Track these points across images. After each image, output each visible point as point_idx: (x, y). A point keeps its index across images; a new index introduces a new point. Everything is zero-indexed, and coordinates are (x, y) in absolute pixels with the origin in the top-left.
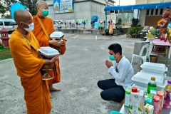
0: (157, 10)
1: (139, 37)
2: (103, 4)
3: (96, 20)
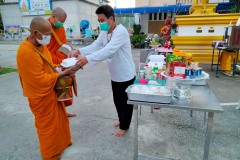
0: (160, 15)
1: (143, 46)
2: (94, 4)
3: (87, 26)
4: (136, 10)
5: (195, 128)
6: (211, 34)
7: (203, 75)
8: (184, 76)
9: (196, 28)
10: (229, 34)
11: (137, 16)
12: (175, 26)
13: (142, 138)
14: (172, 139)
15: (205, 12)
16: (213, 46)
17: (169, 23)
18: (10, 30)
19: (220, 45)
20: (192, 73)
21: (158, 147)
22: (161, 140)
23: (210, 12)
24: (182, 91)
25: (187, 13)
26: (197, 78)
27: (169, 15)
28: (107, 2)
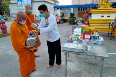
0: (84, 8)
1: (74, 24)
2: (52, 3)
4: (72, 6)
5: (97, 65)
6: (109, 18)
7: (100, 39)
8: (90, 39)
9: (101, 15)
11: (72, 9)
12: (90, 14)
13: (70, 69)
14: (85, 70)
15: (106, 7)
16: (109, 24)
17: (87, 12)
18: (13, 16)
19: (113, 24)
20: (94, 38)
21: (77, 74)
22: (79, 70)
23: (109, 7)
24: (89, 47)
26: (96, 41)
27: (88, 9)
28: (58, 2)
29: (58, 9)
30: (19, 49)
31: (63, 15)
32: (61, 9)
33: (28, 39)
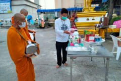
4: (56, 10)
5: (95, 66)
6: (93, 21)
8: (94, 41)
9: (86, 18)
10: (103, 20)
11: (56, 13)
12: (76, 18)
14: (85, 73)
15: (90, 11)
16: (96, 26)
17: (74, 16)
19: (99, 26)
21: (80, 78)
23: (92, 10)
25: (81, 11)
28: (40, 6)
29: (42, 13)
30: (18, 58)
31: (47, 19)
32: (44, 13)
33: (28, 47)
